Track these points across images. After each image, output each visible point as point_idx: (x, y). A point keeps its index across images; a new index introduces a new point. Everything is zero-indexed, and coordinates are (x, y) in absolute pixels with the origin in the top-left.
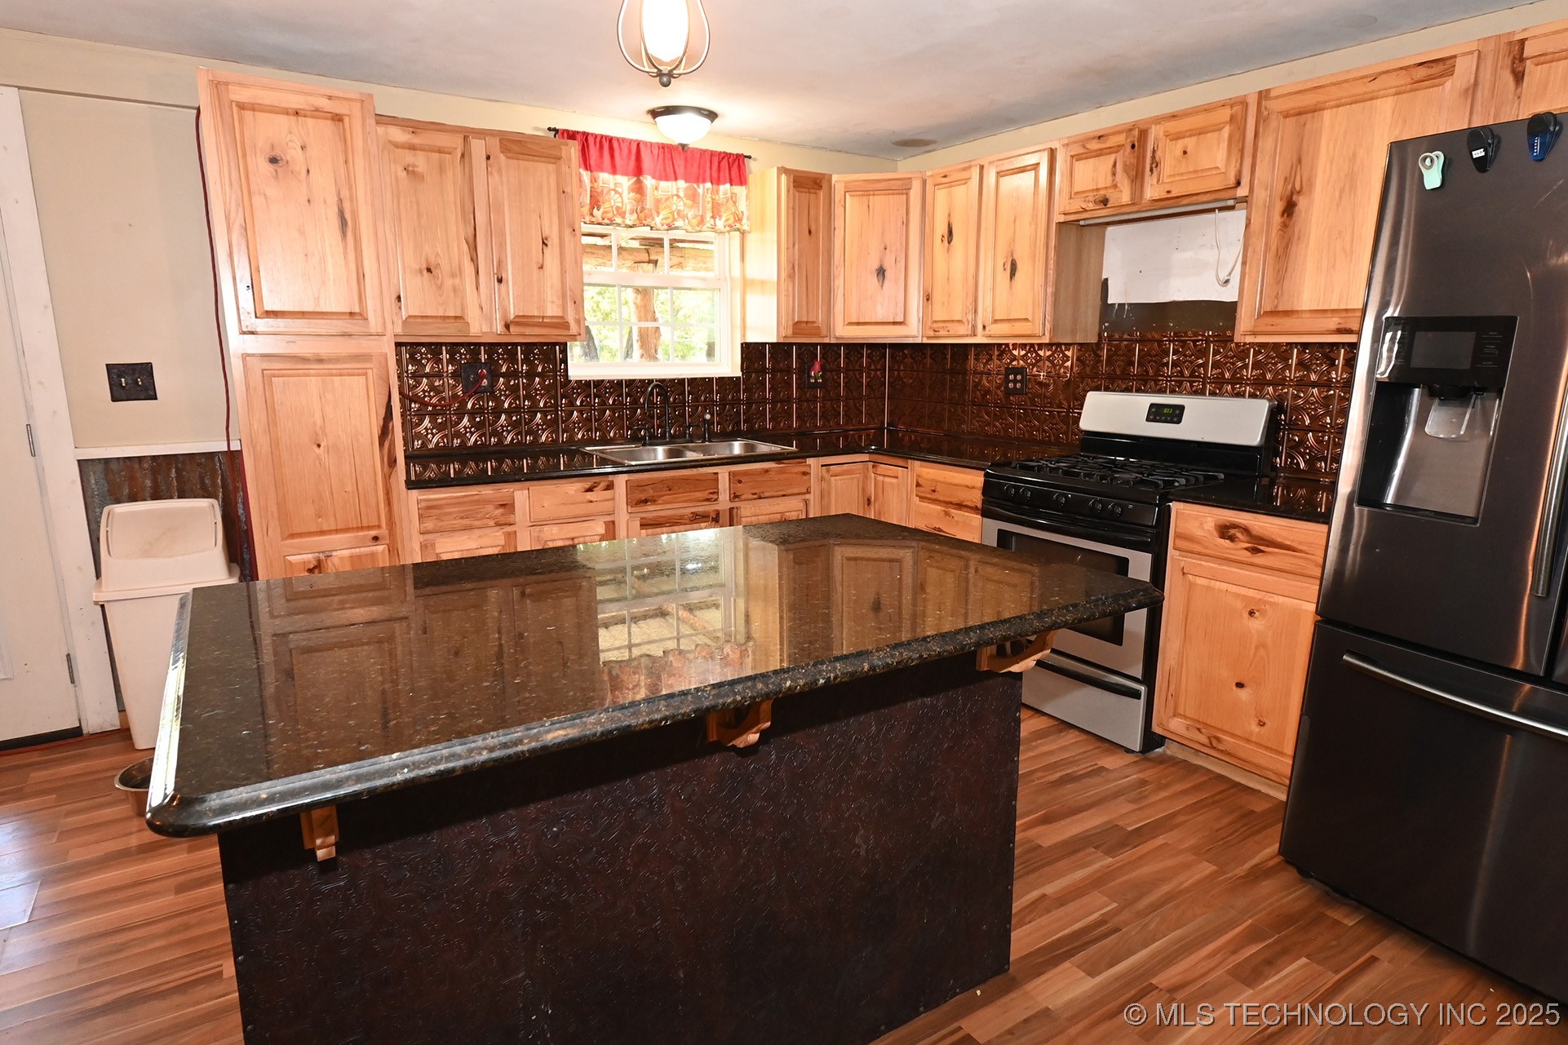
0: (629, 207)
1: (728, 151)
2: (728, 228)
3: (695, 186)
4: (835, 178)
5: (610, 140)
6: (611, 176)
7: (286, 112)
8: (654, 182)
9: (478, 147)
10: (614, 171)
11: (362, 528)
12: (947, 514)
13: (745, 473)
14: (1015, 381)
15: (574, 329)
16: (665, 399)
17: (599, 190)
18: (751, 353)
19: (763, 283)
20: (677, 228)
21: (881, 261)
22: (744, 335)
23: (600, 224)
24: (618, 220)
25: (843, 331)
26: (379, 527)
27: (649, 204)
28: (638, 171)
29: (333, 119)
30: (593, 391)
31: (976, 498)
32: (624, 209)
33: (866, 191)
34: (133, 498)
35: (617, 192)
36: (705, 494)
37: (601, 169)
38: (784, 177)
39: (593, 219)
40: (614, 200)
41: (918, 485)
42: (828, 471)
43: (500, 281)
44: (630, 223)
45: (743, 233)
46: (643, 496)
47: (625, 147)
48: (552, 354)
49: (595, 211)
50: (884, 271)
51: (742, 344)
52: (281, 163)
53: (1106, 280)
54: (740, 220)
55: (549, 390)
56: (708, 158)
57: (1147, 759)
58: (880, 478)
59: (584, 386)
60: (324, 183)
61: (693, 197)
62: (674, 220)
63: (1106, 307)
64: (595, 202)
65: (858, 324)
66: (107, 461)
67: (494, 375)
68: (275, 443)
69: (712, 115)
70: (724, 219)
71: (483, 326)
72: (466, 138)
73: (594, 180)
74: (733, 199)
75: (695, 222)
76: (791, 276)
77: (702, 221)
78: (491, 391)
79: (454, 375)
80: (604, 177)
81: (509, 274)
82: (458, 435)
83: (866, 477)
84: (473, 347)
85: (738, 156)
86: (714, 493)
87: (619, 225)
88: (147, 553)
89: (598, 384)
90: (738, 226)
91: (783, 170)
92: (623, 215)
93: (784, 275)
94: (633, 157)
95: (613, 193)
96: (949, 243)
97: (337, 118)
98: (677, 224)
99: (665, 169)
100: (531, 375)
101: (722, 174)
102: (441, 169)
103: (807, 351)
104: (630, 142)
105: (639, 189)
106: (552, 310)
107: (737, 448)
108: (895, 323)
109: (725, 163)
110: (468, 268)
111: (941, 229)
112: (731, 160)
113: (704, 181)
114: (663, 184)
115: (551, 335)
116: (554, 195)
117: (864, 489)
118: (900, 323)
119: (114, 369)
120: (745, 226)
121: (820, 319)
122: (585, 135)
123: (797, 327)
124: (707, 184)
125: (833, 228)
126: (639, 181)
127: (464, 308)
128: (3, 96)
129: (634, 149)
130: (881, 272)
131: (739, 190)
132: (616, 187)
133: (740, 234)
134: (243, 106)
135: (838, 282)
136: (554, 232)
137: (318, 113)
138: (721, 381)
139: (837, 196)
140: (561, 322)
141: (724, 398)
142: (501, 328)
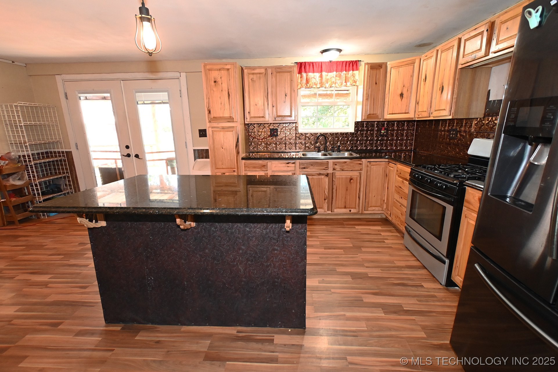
0: (319, 82)
1: (352, 60)
2: (351, 85)
3: (340, 73)
4: (388, 63)
5: (313, 63)
6: (313, 74)
7: (218, 70)
8: (326, 73)
9: (269, 71)
10: (314, 72)
11: (231, 168)
12: (403, 182)
13: (338, 162)
14: (453, 134)
17: (309, 78)
18: (357, 124)
19: (360, 102)
20: (332, 87)
21: (402, 91)
22: (356, 119)
23: (309, 88)
24: (314, 86)
25: (388, 117)
26: (235, 168)
27: (324, 80)
28: (321, 71)
29: (227, 70)
31: (408, 177)
32: (316, 83)
33: (398, 67)
34: (202, 158)
35: (314, 78)
36: (324, 168)
37: (309, 72)
38: (367, 66)
39: (307, 87)
40: (313, 81)
41: (397, 171)
42: (370, 164)
43: (274, 106)
44: (319, 87)
46: (304, 167)
47: (316, 64)
49: (308, 84)
50: (403, 94)
51: (355, 122)
52: (216, 82)
53: (490, 90)
54: (355, 82)
56: (344, 64)
57: (447, 290)
58: (390, 168)
60: (225, 87)
61: (340, 76)
62: (332, 84)
63: (488, 102)
64: (307, 81)
65: (392, 114)
66: (198, 150)
68: (214, 147)
69: (340, 50)
70: (350, 82)
71: (269, 118)
72: (266, 69)
73: (307, 76)
74: (353, 76)
75: (340, 84)
76: (367, 99)
80: (311, 75)
85: (356, 61)
86: (327, 167)
87: (314, 88)
88: (199, 170)
90: (354, 84)
91: (368, 64)
92: (316, 85)
93: (365, 99)
94: (320, 67)
95: (313, 78)
96: (425, 82)
98: (333, 86)
99: (330, 69)
101: (350, 68)
102: (260, 78)
103: (381, 124)
104: (319, 62)
105: (321, 76)
106: (287, 114)
107: (346, 154)
108: (405, 113)
109: (351, 65)
110: (266, 103)
111: (423, 77)
112: (353, 63)
113: (343, 71)
114: (329, 74)
116: (289, 82)
117: (385, 171)
118: (408, 113)
119: (200, 131)
120: (358, 84)
121: (379, 113)
122: (305, 63)
123: (369, 116)
124: (344, 72)
125: (386, 81)
126: (321, 74)
127: (264, 114)
128: (183, 75)
129: (320, 64)
130: (402, 95)
131: (356, 72)
132: (314, 77)
133: (356, 87)
134: (209, 70)
135: (387, 100)
136: (289, 92)
137: (224, 69)
138: (347, 134)
139: (389, 70)
140: (290, 117)
141: (348, 139)
142: (274, 119)
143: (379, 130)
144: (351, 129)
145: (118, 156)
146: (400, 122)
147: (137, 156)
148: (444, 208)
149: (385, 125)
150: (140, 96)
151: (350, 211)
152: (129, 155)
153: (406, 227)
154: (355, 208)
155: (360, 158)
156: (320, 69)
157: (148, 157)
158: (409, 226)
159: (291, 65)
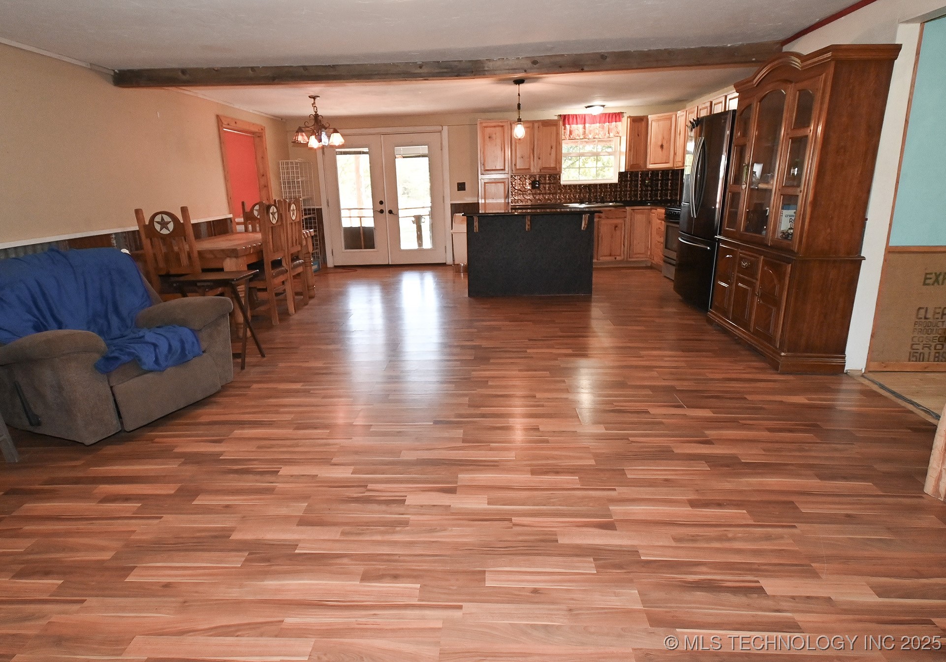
0: (582, 134)
1: (615, 112)
2: (614, 136)
3: (603, 125)
4: (649, 116)
5: (576, 115)
6: (576, 125)
7: (492, 127)
8: (589, 125)
9: (536, 125)
12: (659, 222)
15: (558, 170)
16: (591, 191)
17: (572, 130)
18: (620, 174)
19: (623, 152)
21: (662, 142)
22: (619, 170)
25: (650, 167)
27: (587, 132)
28: (585, 123)
30: (569, 188)
31: (664, 217)
32: (580, 134)
33: (658, 120)
34: (459, 213)
37: (573, 124)
38: (629, 119)
39: (571, 139)
40: (577, 132)
41: (656, 214)
42: (634, 211)
43: (539, 159)
44: (582, 138)
47: (580, 117)
48: (555, 176)
49: (571, 136)
51: (619, 172)
52: (491, 138)
54: (618, 133)
55: (556, 189)
56: (607, 116)
58: (652, 214)
59: (566, 186)
60: (499, 141)
61: (603, 128)
64: (570, 133)
65: (655, 164)
66: (455, 204)
67: (540, 184)
69: (603, 106)
70: (613, 133)
72: (533, 124)
73: (570, 127)
74: (616, 127)
75: (603, 135)
76: (630, 150)
77: (605, 135)
78: (538, 188)
79: (529, 184)
80: (574, 126)
81: (541, 158)
82: (529, 200)
83: (649, 214)
84: (534, 176)
85: (619, 114)
87: (577, 140)
88: (460, 223)
89: (571, 186)
90: (617, 135)
91: (630, 117)
92: (579, 137)
93: (628, 150)
94: (583, 119)
95: (576, 130)
97: (502, 126)
99: (593, 121)
100: (550, 184)
101: (613, 119)
103: (645, 174)
104: (582, 115)
105: (584, 128)
106: (553, 165)
107: (611, 204)
108: (665, 163)
109: (614, 116)
110: (532, 156)
111: (678, 132)
112: (616, 115)
114: (593, 125)
115: (552, 172)
116: (554, 133)
118: (667, 163)
119: (459, 184)
120: (620, 135)
121: (642, 163)
122: (569, 115)
123: (632, 166)
124: (607, 123)
125: (647, 133)
126: (585, 126)
127: (530, 166)
128: (445, 129)
129: (584, 117)
130: (662, 146)
131: (618, 123)
132: (578, 128)
133: (619, 138)
135: (649, 150)
136: (554, 145)
137: (499, 126)
138: (611, 184)
139: (650, 122)
140: (555, 168)
141: (611, 190)
142: (539, 171)
143: (643, 181)
144: (615, 180)
145: (370, 213)
147: (390, 212)
149: (650, 175)
150: (399, 150)
151: (616, 258)
152: (382, 211)
153: (664, 261)
154: (620, 255)
155: (624, 206)
156: (583, 121)
157: (401, 213)
158: (666, 257)
159: (556, 118)
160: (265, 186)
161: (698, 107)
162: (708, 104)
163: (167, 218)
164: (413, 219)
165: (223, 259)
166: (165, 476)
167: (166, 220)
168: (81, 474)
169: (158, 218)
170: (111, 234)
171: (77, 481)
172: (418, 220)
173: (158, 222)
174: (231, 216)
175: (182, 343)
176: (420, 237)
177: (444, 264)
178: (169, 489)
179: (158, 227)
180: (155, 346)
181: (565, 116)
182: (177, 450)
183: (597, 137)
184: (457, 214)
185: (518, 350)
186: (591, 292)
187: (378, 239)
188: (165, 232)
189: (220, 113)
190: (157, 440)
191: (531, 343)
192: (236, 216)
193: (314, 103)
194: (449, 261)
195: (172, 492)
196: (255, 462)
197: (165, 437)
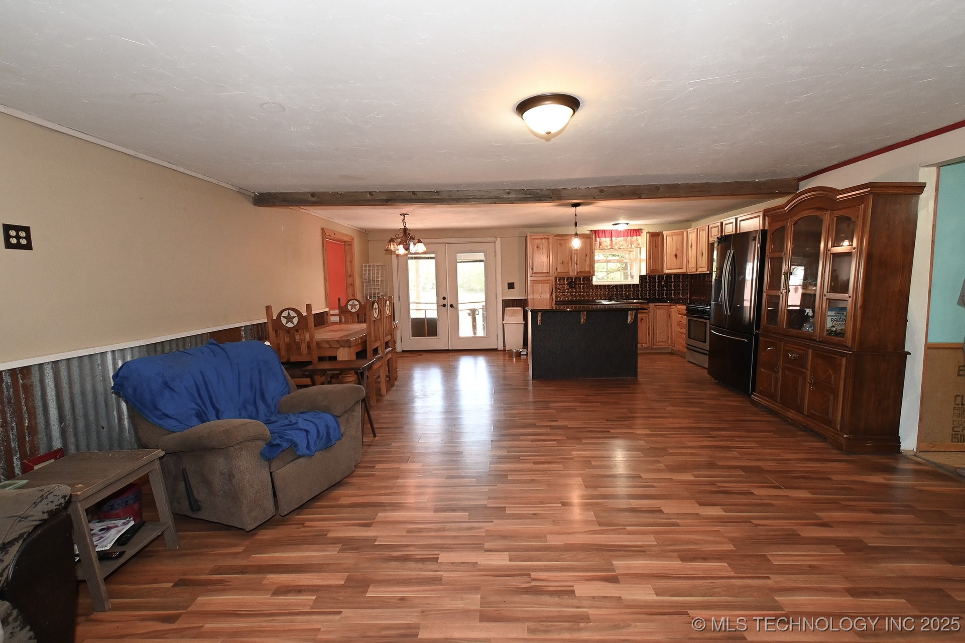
0: (609, 245)
1: (636, 229)
2: (635, 247)
3: (626, 238)
4: (664, 232)
5: (605, 230)
7: (540, 239)
8: (615, 238)
10: (605, 237)
12: (681, 316)
15: (592, 273)
16: (617, 290)
17: (601, 242)
18: (641, 277)
19: (644, 260)
21: (676, 252)
22: (639, 273)
23: (602, 249)
25: (667, 271)
27: (614, 243)
28: (611, 237)
30: (598, 288)
31: (685, 312)
32: (607, 245)
33: (672, 235)
34: (509, 307)
37: (602, 237)
38: (648, 234)
40: (605, 244)
41: (677, 310)
42: (656, 307)
43: (576, 264)
44: (610, 248)
45: (640, 248)
47: (608, 232)
48: (588, 278)
49: (601, 247)
52: (539, 247)
54: (639, 245)
55: (588, 288)
56: (630, 231)
58: (671, 308)
59: (596, 286)
60: (545, 251)
61: (626, 241)
64: (600, 244)
65: (670, 269)
66: (506, 300)
67: (575, 284)
68: (533, 297)
69: (627, 224)
70: (634, 245)
71: (573, 274)
72: (571, 236)
73: (600, 239)
74: (637, 240)
75: (626, 246)
76: (650, 258)
77: (628, 246)
78: (575, 287)
79: (567, 284)
80: (603, 239)
81: (578, 263)
82: (567, 297)
83: (669, 309)
84: (571, 278)
87: (606, 249)
88: (511, 316)
89: (600, 286)
91: (648, 232)
92: (607, 247)
93: (648, 257)
96: (691, 247)
97: (548, 239)
99: (619, 234)
100: (584, 284)
101: (634, 234)
103: (661, 277)
104: (610, 230)
105: (611, 240)
106: (587, 269)
107: (635, 301)
108: (680, 269)
109: (635, 232)
110: (570, 262)
111: (690, 244)
112: (637, 231)
114: (618, 238)
115: (587, 275)
118: (682, 269)
119: (509, 284)
120: (640, 246)
121: (659, 268)
122: (599, 230)
123: (652, 271)
124: (630, 237)
125: (663, 245)
127: (569, 270)
128: (499, 240)
129: (611, 232)
130: (676, 256)
131: (638, 237)
132: (606, 241)
133: (639, 248)
134: (533, 239)
135: (665, 259)
136: (588, 253)
137: (545, 238)
138: (633, 285)
139: (665, 237)
140: (589, 272)
141: (634, 290)
142: (576, 274)
143: (659, 282)
144: (636, 281)
145: (435, 306)
146: (677, 276)
147: (452, 306)
148: (706, 323)
149: (665, 278)
150: (461, 256)
151: (642, 346)
152: (444, 306)
153: (687, 348)
154: (646, 343)
155: (648, 303)
156: (610, 235)
157: (460, 307)
158: (688, 345)
159: (588, 232)
160: (351, 285)
161: (708, 226)
162: (719, 224)
163: (293, 314)
164: (469, 312)
165: (337, 348)
166: (328, 564)
167: (292, 315)
168: (244, 562)
169: (285, 314)
170: (242, 327)
171: (243, 570)
172: (473, 313)
173: (284, 317)
174: (327, 310)
175: (327, 427)
176: (474, 327)
177: (496, 350)
178: (337, 580)
179: (284, 321)
180: (307, 432)
181: (595, 231)
182: (330, 535)
183: (621, 247)
184: (507, 308)
185: (602, 430)
186: (637, 376)
187: (440, 329)
188: (290, 325)
189: (324, 227)
190: (307, 524)
191: (608, 423)
192: (331, 309)
193: (404, 220)
194: (501, 347)
195: (342, 582)
196: (411, 548)
197: (315, 520)
